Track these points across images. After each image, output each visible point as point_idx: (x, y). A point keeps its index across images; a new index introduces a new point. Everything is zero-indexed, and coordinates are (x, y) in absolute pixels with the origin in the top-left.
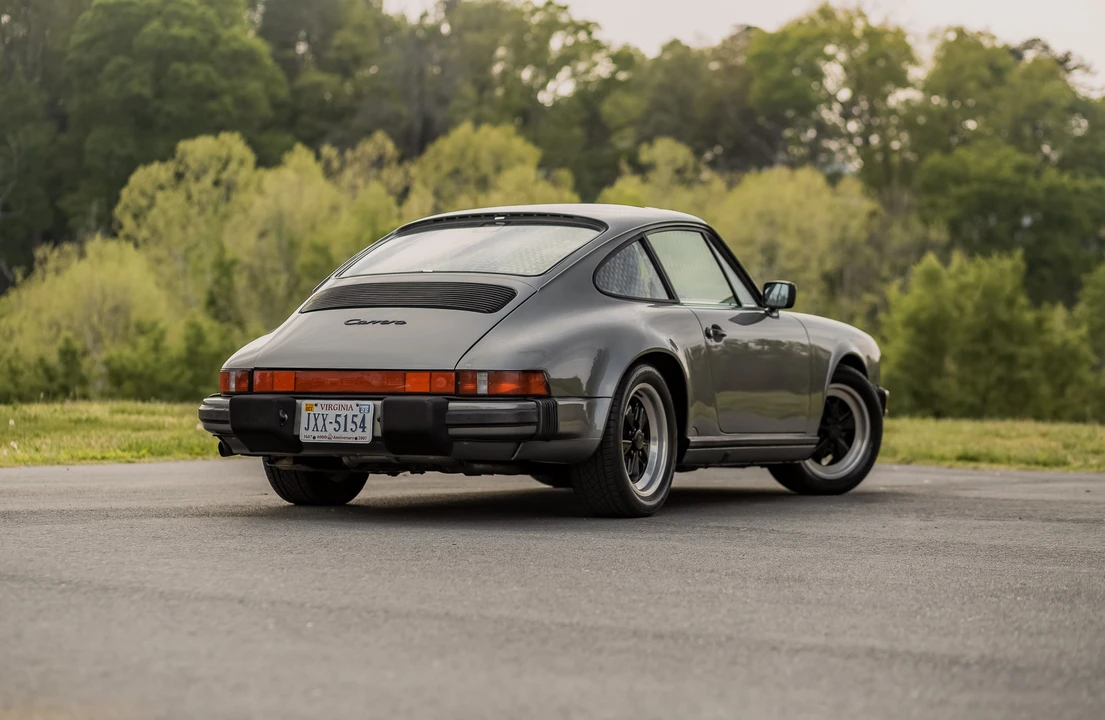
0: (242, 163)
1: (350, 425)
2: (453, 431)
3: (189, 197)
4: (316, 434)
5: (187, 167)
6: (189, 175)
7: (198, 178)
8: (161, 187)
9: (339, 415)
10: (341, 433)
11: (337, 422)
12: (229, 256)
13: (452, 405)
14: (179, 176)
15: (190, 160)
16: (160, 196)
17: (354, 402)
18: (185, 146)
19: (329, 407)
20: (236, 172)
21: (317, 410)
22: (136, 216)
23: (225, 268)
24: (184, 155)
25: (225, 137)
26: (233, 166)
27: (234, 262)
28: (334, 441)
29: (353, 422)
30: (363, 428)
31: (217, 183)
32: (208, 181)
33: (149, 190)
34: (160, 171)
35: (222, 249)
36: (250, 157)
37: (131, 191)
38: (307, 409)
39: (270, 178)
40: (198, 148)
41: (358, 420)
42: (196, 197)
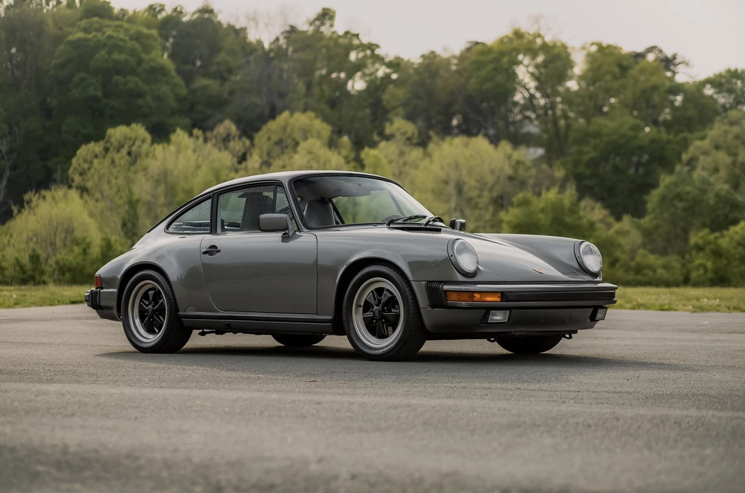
0: (143, 141)
3: (113, 162)
5: (111, 144)
6: (111, 149)
7: (118, 151)
8: (96, 156)
12: (135, 197)
14: (106, 150)
15: (113, 139)
16: (96, 162)
18: (110, 131)
20: (140, 147)
22: (81, 174)
23: (132, 204)
24: (110, 137)
25: (134, 126)
26: (138, 143)
27: (138, 201)
31: (129, 153)
32: (124, 151)
33: (89, 158)
34: (95, 147)
35: (131, 194)
36: (148, 137)
37: (78, 159)
39: (159, 149)
40: (117, 133)
42: (117, 161)
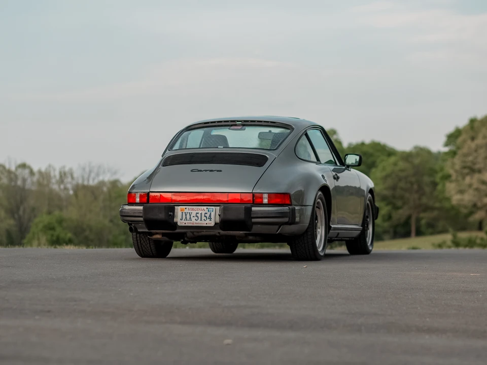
1: (203, 218)
2: (254, 220)
4: (186, 222)
9: (198, 213)
10: (199, 221)
11: (197, 216)
13: (254, 209)
17: (205, 207)
19: (193, 209)
21: (186, 211)
28: (195, 225)
29: (205, 216)
30: (210, 219)
38: (181, 210)
41: (208, 215)
